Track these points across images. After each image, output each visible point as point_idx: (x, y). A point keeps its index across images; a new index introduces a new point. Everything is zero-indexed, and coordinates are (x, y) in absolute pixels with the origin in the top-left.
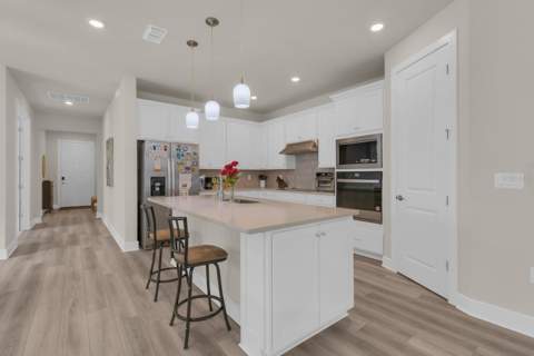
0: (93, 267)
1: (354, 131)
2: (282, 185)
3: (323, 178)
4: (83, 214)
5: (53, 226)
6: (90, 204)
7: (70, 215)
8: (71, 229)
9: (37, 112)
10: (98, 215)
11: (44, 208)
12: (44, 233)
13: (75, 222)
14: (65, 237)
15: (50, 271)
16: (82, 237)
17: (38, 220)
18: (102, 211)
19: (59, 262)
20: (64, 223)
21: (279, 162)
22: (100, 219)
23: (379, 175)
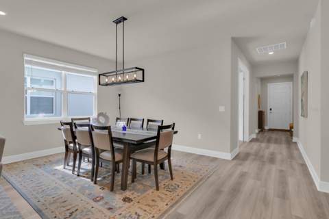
0: (284, 196)
4: (283, 137)
5: (262, 142)
6: (289, 129)
7: (274, 135)
8: (273, 147)
9: (253, 66)
10: (294, 139)
11: (259, 128)
12: (255, 146)
13: (276, 142)
14: (267, 153)
15: (249, 183)
16: (279, 157)
17: (254, 136)
18: (298, 136)
19: (258, 177)
20: (269, 141)
22: (296, 143)
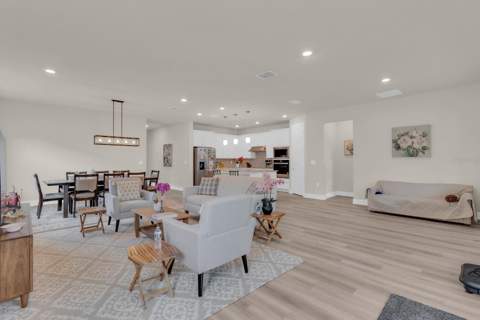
1: (280, 145)
2: (249, 166)
3: (268, 162)
21: (248, 155)
23: (288, 161)
